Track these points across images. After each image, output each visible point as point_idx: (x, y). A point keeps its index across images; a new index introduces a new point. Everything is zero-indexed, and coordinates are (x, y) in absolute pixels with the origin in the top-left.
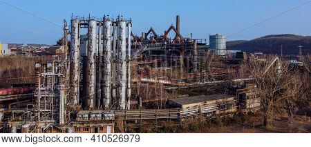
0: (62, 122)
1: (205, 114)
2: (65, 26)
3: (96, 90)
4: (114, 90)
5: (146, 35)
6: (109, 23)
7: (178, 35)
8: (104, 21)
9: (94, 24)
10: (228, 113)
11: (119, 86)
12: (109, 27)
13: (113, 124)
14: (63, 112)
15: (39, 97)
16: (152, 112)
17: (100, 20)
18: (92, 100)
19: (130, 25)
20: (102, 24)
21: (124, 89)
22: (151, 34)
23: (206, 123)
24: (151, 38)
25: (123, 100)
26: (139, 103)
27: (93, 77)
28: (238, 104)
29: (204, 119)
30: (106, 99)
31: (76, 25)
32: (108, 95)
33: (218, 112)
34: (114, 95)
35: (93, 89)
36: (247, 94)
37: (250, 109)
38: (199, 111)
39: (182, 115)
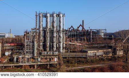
0: (35, 55)
1: (98, 56)
2: (36, 14)
3: (50, 44)
4: (58, 44)
5: (70, 29)
6: (55, 15)
7: (83, 28)
8: (53, 14)
9: (48, 15)
10: (108, 56)
11: (60, 42)
12: (55, 16)
13: (58, 57)
14: (36, 51)
15: (26, 44)
16: (75, 54)
17: (51, 14)
18: (48, 48)
19: (64, 16)
20: (52, 15)
21: (62, 44)
22: (72, 28)
23: (99, 60)
24: (72, 30)
25: (62, 48)
26: (68, 51)
27: (49, 38)
28: (113, 52)
29: (98, 58)
30: (54, 48)
31: (41, 16)
32: (55, 46)
33: (104, 56)
34: (58, 46)
35: (48, 44)
36: (117, 48)
37: (119, 55)
38: (95, 54)
39: (88, 56)
